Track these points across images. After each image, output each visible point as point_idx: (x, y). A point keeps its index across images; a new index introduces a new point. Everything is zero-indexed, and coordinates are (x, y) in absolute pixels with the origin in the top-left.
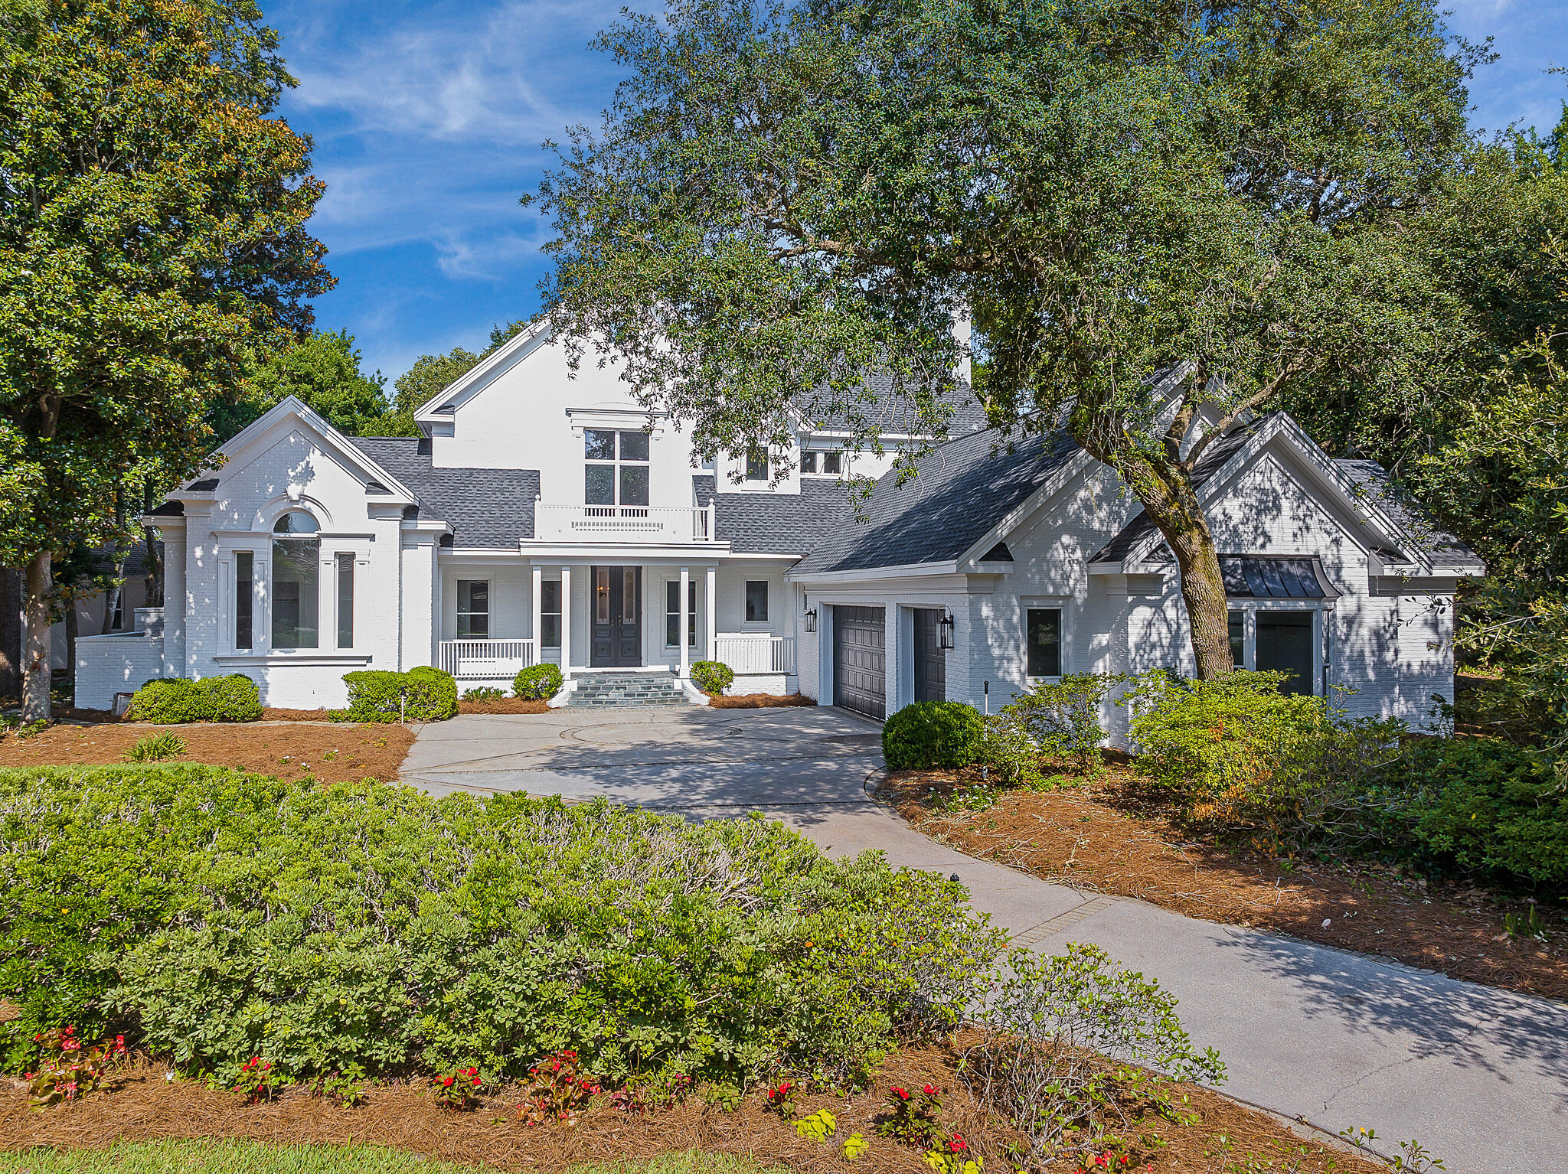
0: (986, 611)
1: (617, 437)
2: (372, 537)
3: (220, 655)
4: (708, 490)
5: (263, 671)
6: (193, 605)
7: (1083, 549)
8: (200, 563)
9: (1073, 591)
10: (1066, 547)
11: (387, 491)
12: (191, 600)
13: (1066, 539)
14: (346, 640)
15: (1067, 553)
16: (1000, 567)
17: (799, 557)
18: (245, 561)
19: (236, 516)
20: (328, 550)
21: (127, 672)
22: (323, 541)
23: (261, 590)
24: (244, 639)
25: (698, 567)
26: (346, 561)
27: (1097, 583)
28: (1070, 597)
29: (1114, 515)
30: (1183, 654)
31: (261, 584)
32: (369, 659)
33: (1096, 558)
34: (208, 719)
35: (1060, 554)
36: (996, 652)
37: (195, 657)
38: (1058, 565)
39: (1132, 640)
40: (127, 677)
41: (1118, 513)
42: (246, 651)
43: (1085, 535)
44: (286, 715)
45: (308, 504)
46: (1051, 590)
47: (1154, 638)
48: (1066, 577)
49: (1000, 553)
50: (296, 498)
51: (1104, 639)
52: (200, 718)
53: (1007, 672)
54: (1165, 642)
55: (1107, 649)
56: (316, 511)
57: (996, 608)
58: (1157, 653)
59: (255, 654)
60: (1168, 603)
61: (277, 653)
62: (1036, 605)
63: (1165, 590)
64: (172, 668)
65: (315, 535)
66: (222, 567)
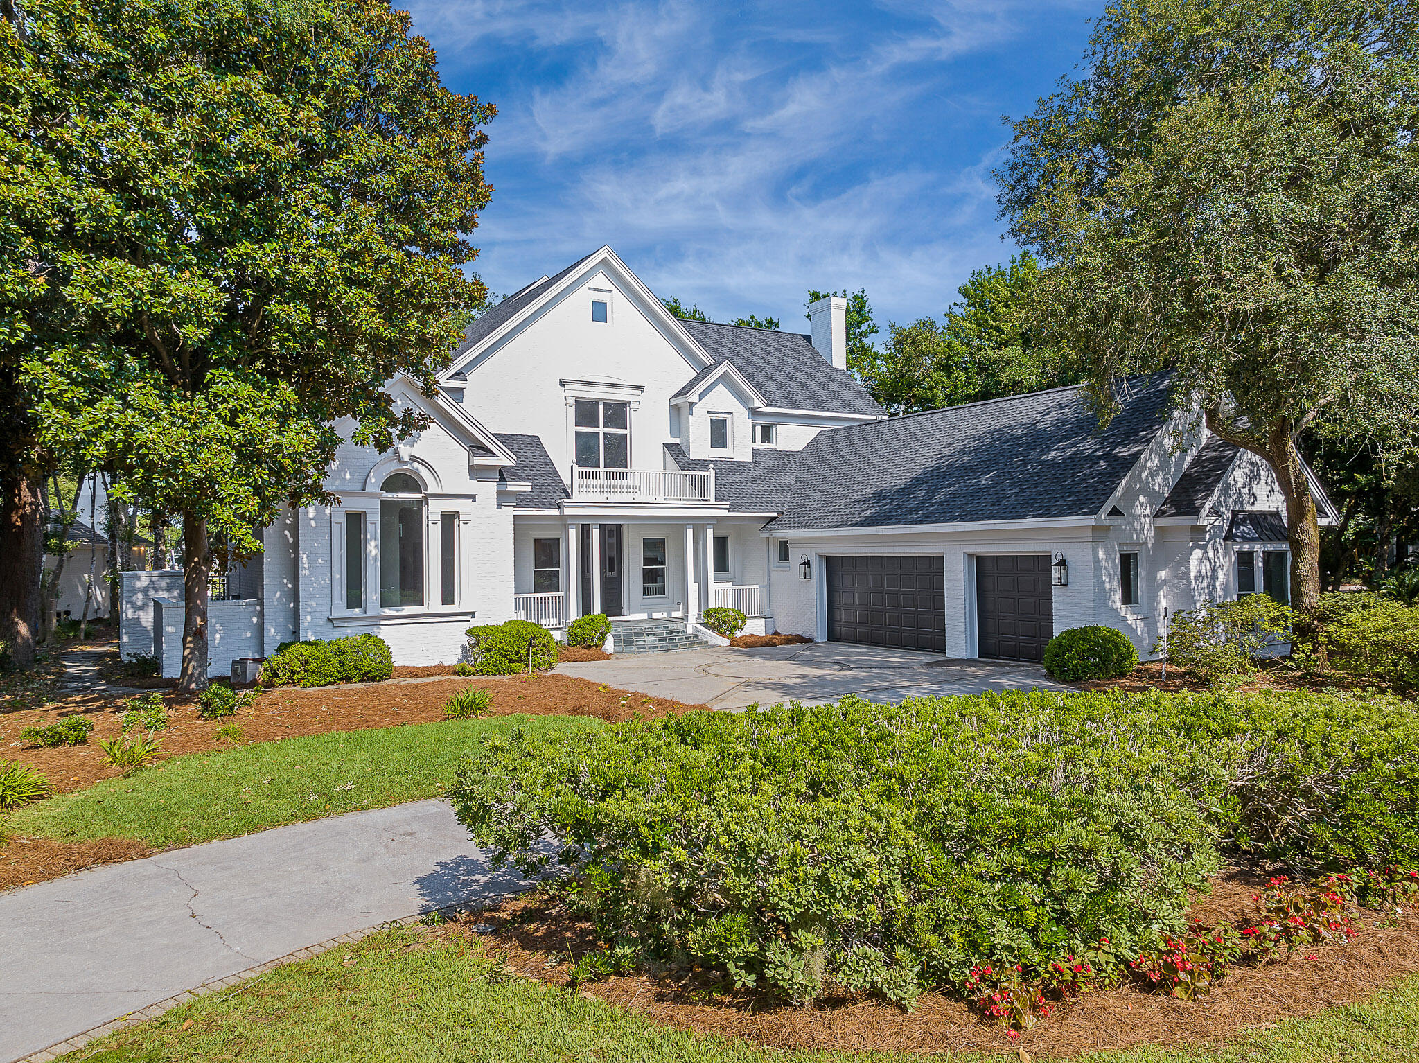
0: (1101, 554)
1: (601, 407)
2: (473, 497)
3: (335, 615)
4: (681, 457)
5: (375, 629)
6: (306, 566)
7: (1151, 507)
8: (313, 523)
9: (1146, 539)
10: (1141, 504)
11: (493, 454)
12: (305, 560)
13: (1142, 499)
14: (448, 597)
15: (1143, 509)
16: (1116, 521)
17: (776, 515)
18: (355, 521)
19: (348, 476)
20: (435, 509)
21: (218, 636)
22: (430, 501)
23: (373, 548)
24: (354, 600)
25: (699, 524)
26: (448, 520)
27: (1159, 530)
28: (1145, 543)
29: (1165, 480)
30: (1218, 584)
31: (373, 543)
32: (473, 614)
33: (1159, 514)
34: (349, 679)
35: (1139, 510)
36: (1107, 586)
37: (309, 618)
38: (1137, 518)
39: (1193, 574)
40: (217, 642)
41: (1168, 479)
42: (357, 610)
43: (1152, 496)
44: (412, 672)
45: (416, 465)
46: (1135, 537)
47: (1203, 572)
48: (1142, 528)
49: (1115, 512)
50: (407, 459)
51: (1162, 574)
52: (341, 679)
53: (1114, 601)
54: (1209, 574)
55: (1165, 582)
56: (424, 472)
57: (1106, 553)
58: (1205, 583)
59: (369, 614)
60: (1210, 546)
61: (388, 612)
62: (1126, 550)
63: (1208, 537)
64: (273, 630)
65: (420, 496)
66: (335, 528)
